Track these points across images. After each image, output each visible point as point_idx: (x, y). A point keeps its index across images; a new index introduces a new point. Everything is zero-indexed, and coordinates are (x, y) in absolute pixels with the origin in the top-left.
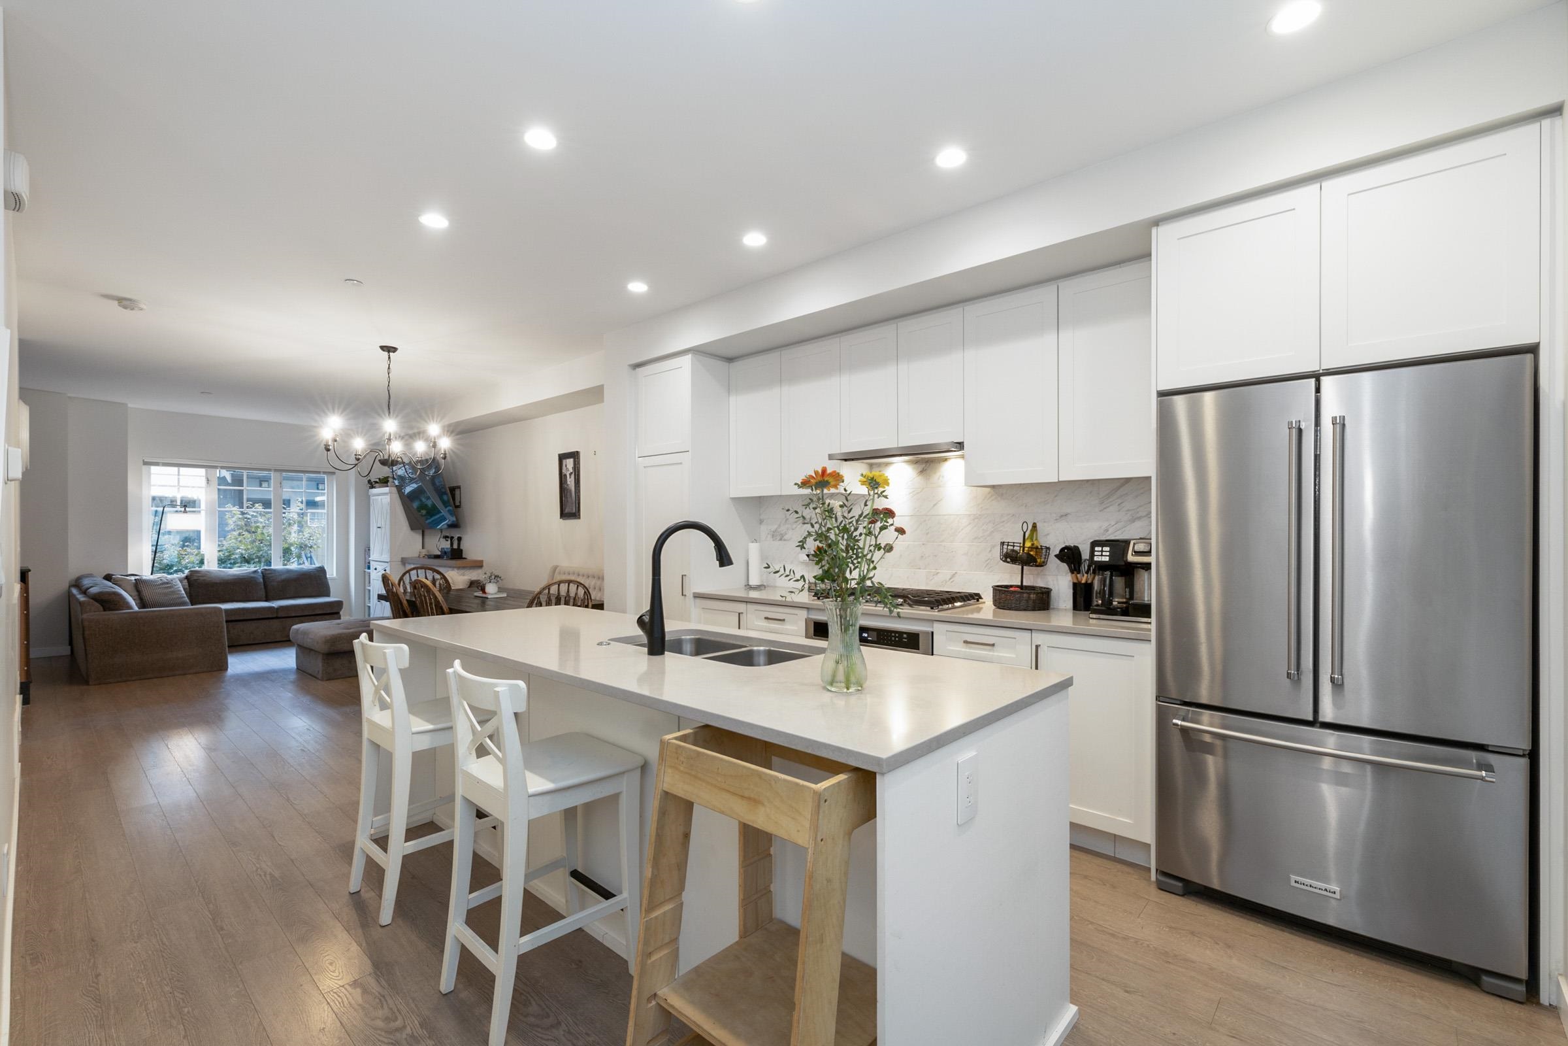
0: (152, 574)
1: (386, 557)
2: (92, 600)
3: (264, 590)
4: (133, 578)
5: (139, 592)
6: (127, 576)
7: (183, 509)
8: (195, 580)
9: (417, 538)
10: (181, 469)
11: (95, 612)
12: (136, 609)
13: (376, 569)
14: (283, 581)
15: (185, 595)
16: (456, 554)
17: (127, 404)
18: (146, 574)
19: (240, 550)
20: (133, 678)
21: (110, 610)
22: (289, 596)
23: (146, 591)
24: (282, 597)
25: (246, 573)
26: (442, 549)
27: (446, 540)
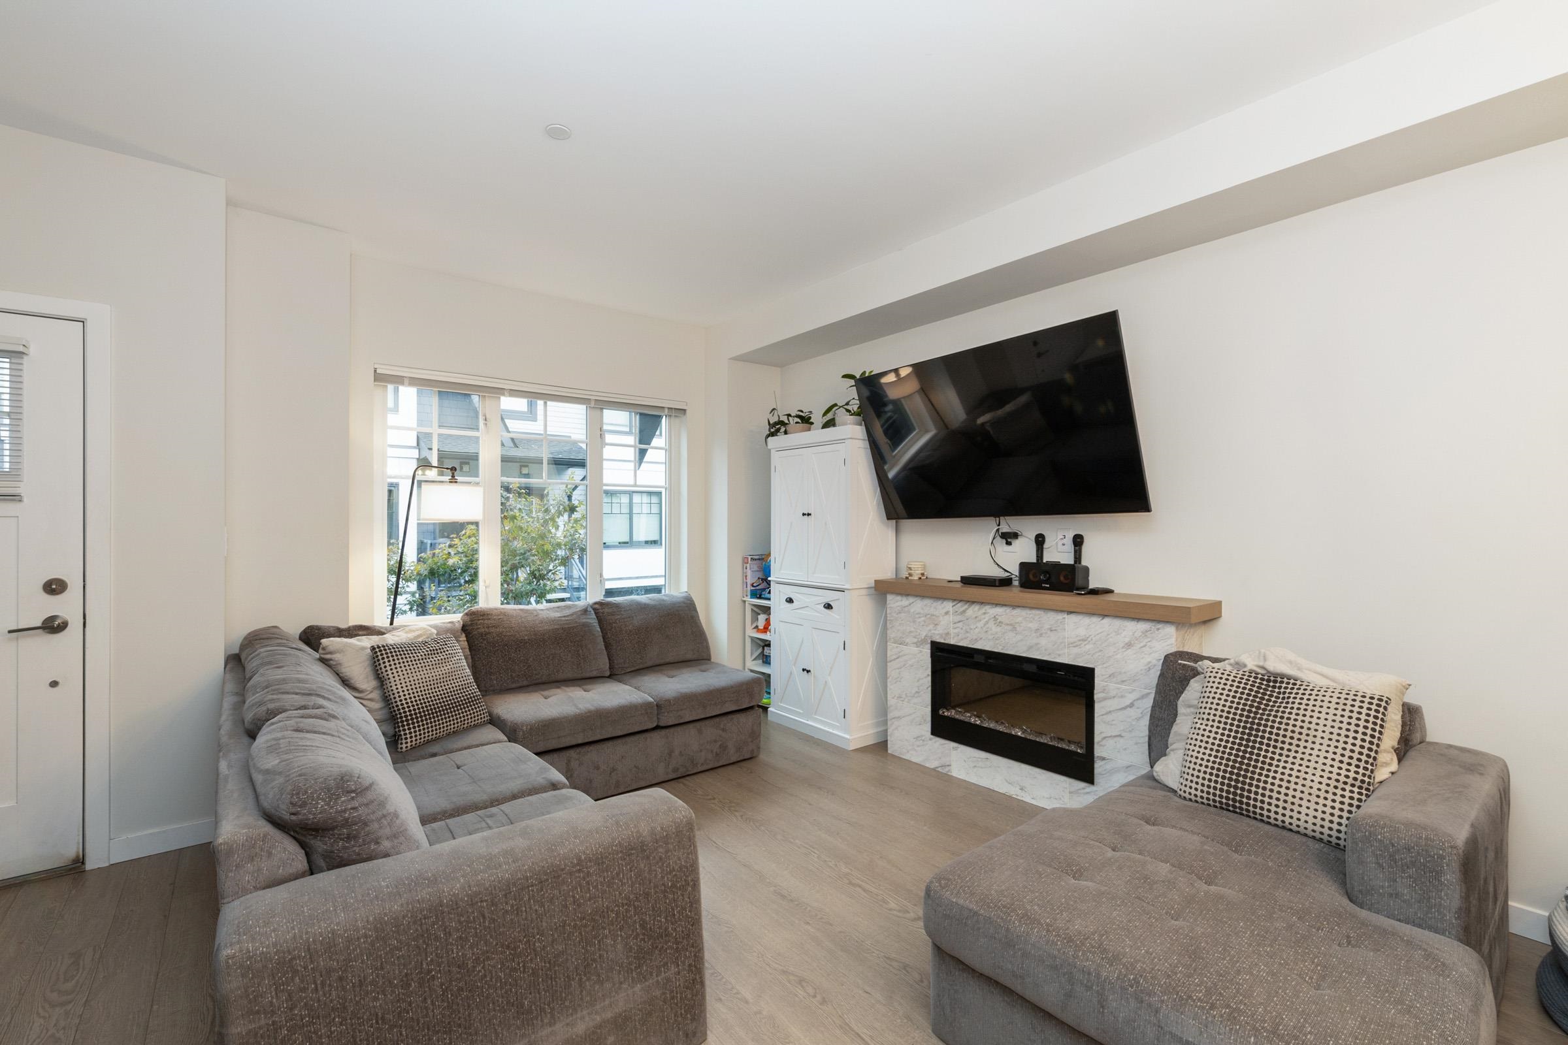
0: (394, 621)
3: (606, 652)
4: (364, 642)
5: (379, 678)
6: (350, 633)
8: (481, 635)
11: (273, 888)
13: (791, 601)
15: (470, 677)
18: (384, 620)
22: (649, 664)
23: (397, 678)
24: (637, 667)
25: (572, 615)
26: (1022, 564)
27: (1010, 544)
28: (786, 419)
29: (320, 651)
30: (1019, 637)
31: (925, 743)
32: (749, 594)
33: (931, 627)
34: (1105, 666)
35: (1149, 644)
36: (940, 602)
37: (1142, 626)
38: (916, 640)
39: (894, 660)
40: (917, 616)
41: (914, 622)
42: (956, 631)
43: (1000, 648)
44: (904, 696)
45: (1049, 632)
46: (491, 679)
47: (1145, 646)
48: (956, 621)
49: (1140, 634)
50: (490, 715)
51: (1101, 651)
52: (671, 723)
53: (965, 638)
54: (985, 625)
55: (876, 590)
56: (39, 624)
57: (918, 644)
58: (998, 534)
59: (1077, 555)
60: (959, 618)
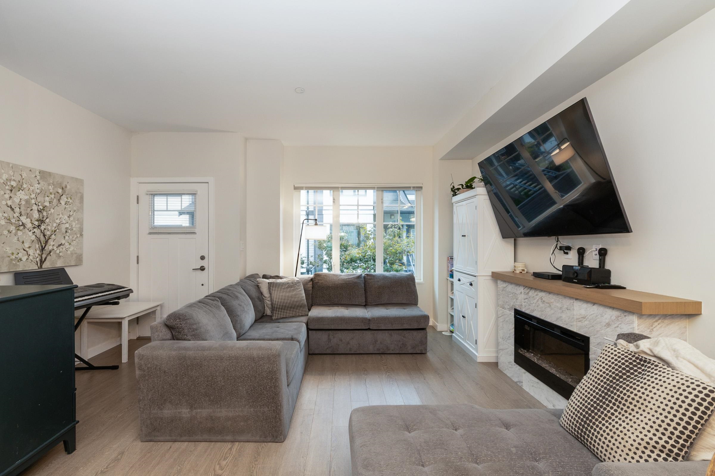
2: (162, 324)
3: (363, 295)
9: (507, 247)
13: (459, 280)
16: (596, 279)
22: (383, 303)
24: (378, 303)
26: (564, 266)
27: (567, 253)
28: (460, 187)
30: (552, 311)
31: (513, 366)
32: (449, 276)
33: (515, 300)
34: (595, 336)
35: (620, 325)
36: (518, 287)
37: (615, 313)
38: (509, 307)
39: (501, 317)
40: (509, 293)
41: (508, 296)
42: (525, 304)
43: (544, 317)
44: (504, 338)
45: (566, 310)
46: (316, 300)
47: (618, 327)
48: (525, 298)
49: (615, 318)
51: (593, 326)
52: (374, 329)
53: (529, 309)
54: (537, 302)
55: (492, 277)
56: (199, 268)
57: (510, 309)
58: (560, 247)
59: (602, 262)
60: (526, 297)
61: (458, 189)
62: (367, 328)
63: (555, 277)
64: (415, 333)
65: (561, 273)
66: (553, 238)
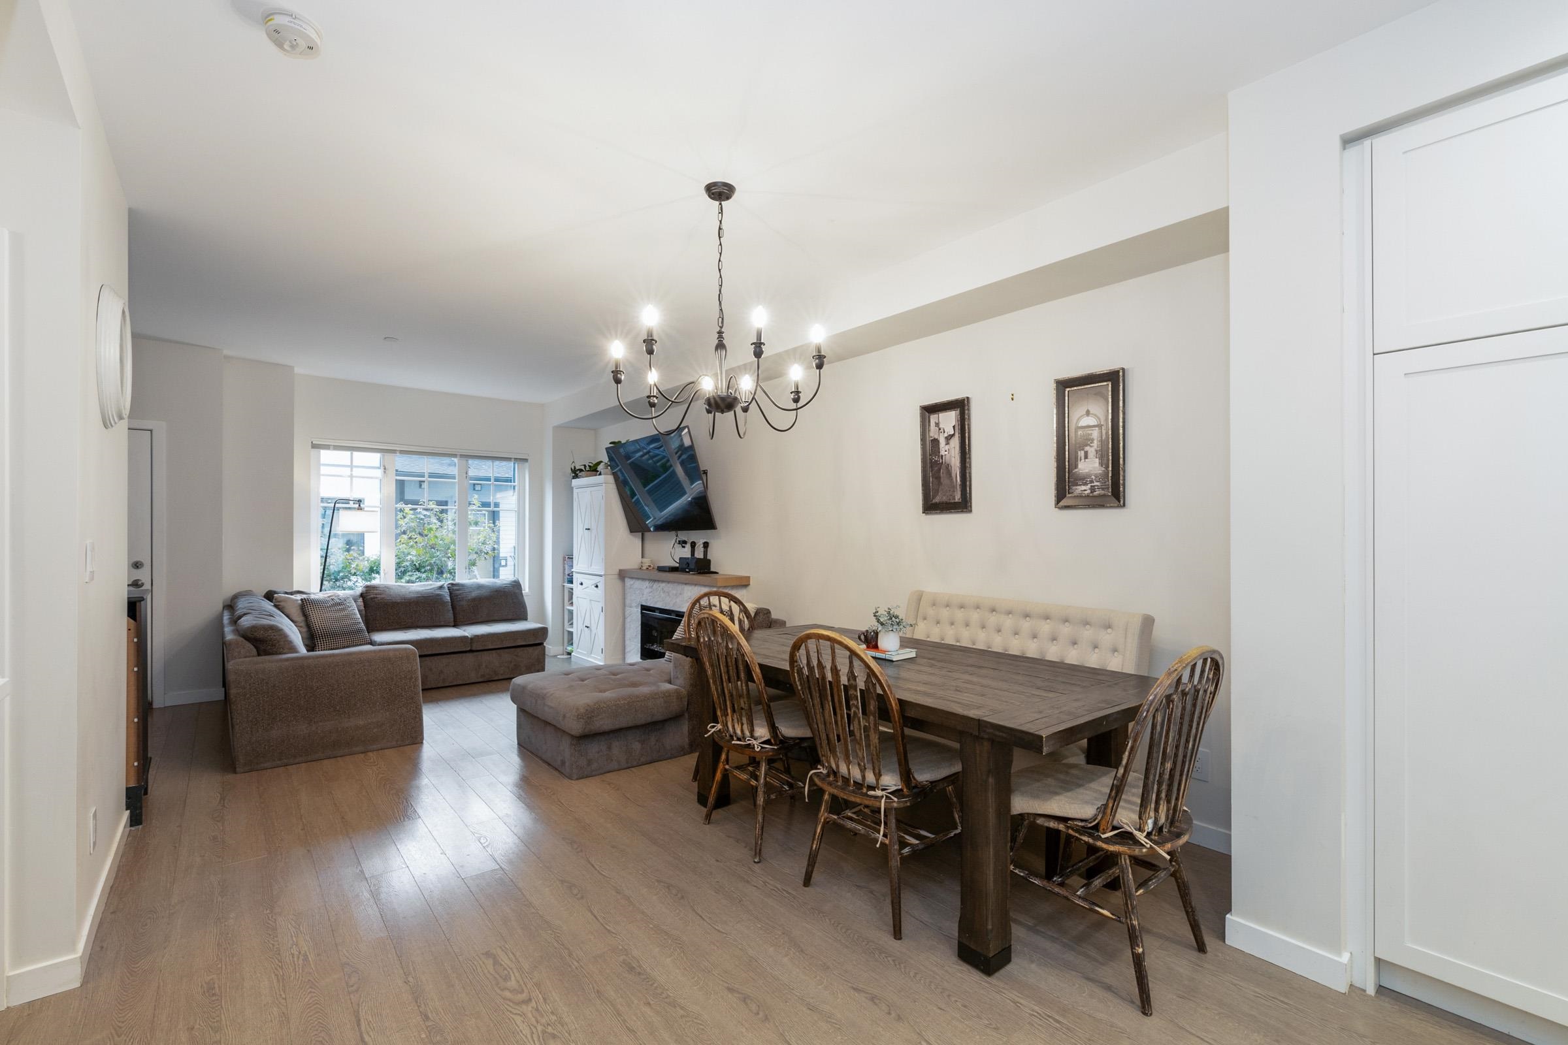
0: (321, 591)
1: (599, 568)
2: (242, 639)
3: (451, 612)
4: (299, 597)
5: (305, 615)
6: (292, 594)
7: (357, 505)
8: (372, 598)
9: (636, 541)
10: (356, 454)
11: (245, 657)
12: (303, 650)
13: (582, 584)
14: (474, 600)
15: (361, 620)
16: (701, 567)
17: (292, 368)
18: (314, 590)
19: (411, 557)
20: (297, 761)
21: (267, 653)
23: (315, 615)
24: (473, 621)
25: (431, 589)
26: (680, 558)
27: (684, 547)
28: (583, 468)
29: (274, 601)
31: (639, 659)
32: (566, 581)
33: (641, 596)
36: (644, 582)
38: (635, 604)
39: (629, 616)
40: (635, 590)
42: (650, 597)
44: (632, 636)
48: (650, 592)
50: (371, 640)
52: (478, 649)
53: (653, 602)
55: (620, 576)
57: (636, 607)
58: (679, 541)
59: (705, 553)
60: (651, 590)
61: (581, 470)
62: (468, 649)
63: (673, 570)
64: (530, 649)
65: (678, 565)
66: (673, 533)
